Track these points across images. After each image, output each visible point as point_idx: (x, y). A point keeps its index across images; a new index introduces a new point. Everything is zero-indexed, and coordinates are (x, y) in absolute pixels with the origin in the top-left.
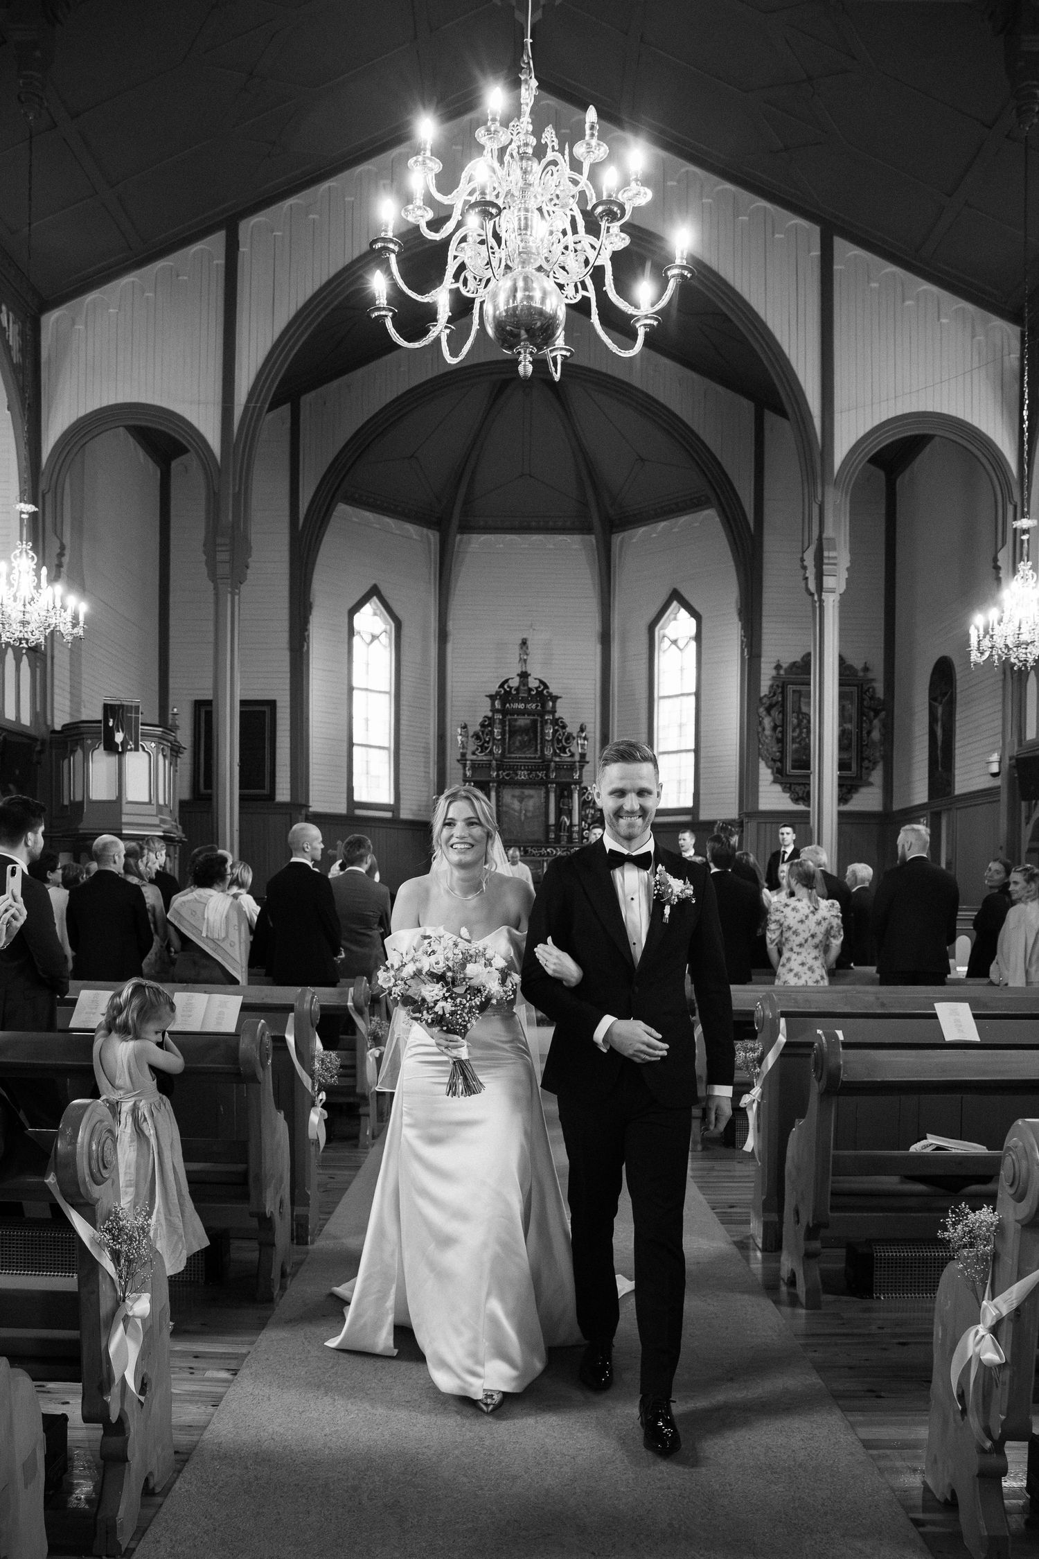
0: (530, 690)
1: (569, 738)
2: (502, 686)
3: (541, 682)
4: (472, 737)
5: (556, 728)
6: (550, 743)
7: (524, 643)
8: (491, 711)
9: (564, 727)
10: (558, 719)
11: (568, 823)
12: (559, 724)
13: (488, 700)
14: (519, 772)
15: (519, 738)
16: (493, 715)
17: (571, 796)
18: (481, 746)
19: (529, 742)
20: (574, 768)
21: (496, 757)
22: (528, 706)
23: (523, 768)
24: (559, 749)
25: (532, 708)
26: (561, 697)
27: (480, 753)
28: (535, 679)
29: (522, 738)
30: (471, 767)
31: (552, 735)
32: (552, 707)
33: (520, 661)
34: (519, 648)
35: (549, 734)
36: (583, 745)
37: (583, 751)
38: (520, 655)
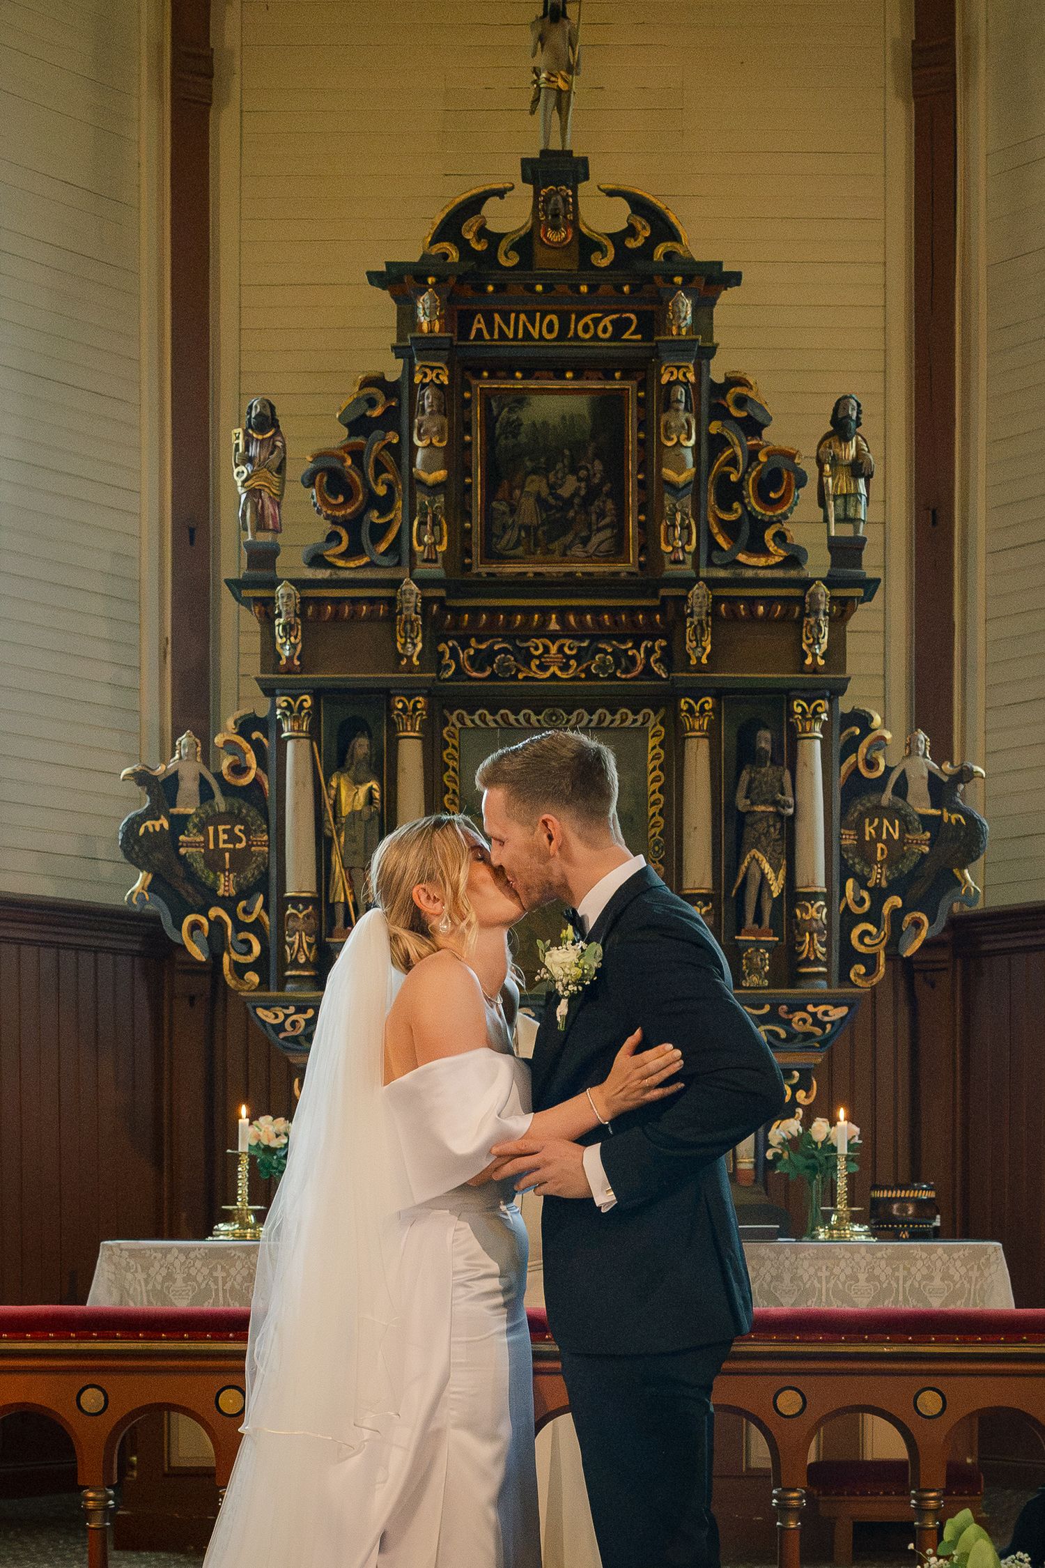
0: (587, 245)
1: (778, 477)
2: (449, 229)
3: (639, 205)
4: (309, 481)
5: (715, 427)
6: (687, 500)
8: (398, 351)
9: (753, 427)
10: (719, 390)
11: (776, 887)
12: (729, 407)
13: (384, 300)
14: (536, 646)
15: (536, 484)
16: (409, 369)
17: (788, 756)
18: (353, 525)
19: (587, 501)
20: (803, 614)
21: (423, 570)
22: (578, 327)
23: (554, 626)
24: (730, 529)
25: (595, 337)
26: (734, 279)
27: (345, 555)
28: (611, 193)
29: (552, 487)
30: (302, 615)
31: (697, 463)
32: (693, 329)
33: (536, 101)
34: (529, 38)
35: (683, 459)
36: (848, 498)
37: (847, 531)
38: (536, 71)
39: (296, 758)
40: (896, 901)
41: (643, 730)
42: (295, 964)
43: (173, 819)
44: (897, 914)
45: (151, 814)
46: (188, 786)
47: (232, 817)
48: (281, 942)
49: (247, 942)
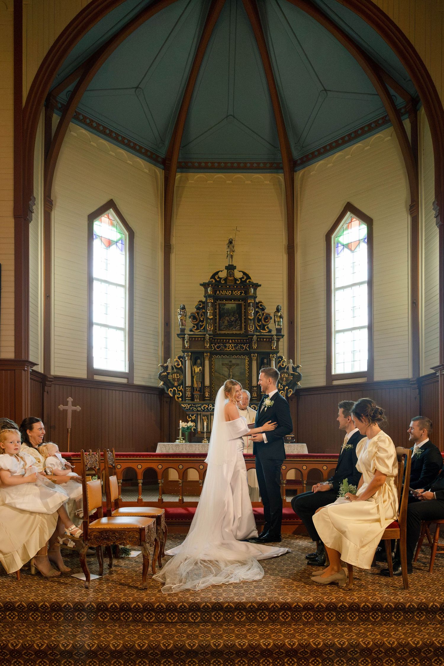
0: (236, 280)
1: (267, 318)
2: (213, 277)
3: (244, 273)
4: (190, 317)
6: (253, 321)
7: (231, 242)
8: (205, 296)
9: (263, 309)
10: (257, 303)
12: (259, 306)
13: (202, 288)
14: (227, 345)
15: (227, 318)
16: (207, 300)
18: (197, 325)
19: (235, 322)
20: (272, 341)
21: (209, 332)
22: (234, 293)
23: (230, 342)
24: (259, 326)
25: (237, 295)
26: (260, 285)
27: (196, 330)
28: (240, 271)
29: (230, 319)
30: (189, 340)
31: (254, 316)
32: (254, 293)
33: (227, 256)
34: (226, 247)
35: (251, 315)
36: (279, 322)
37: (279, 327)
38: (228, 252)
39: (188, 363)
40: (287, 387)
41: (245, 359)
42: (188, 397)
43: (167, 373)
44: (287, 389)
45: (164, 372)
46: (170, 368)
47: (177, 373)
48: (185, 393)
49: (179, 393)
